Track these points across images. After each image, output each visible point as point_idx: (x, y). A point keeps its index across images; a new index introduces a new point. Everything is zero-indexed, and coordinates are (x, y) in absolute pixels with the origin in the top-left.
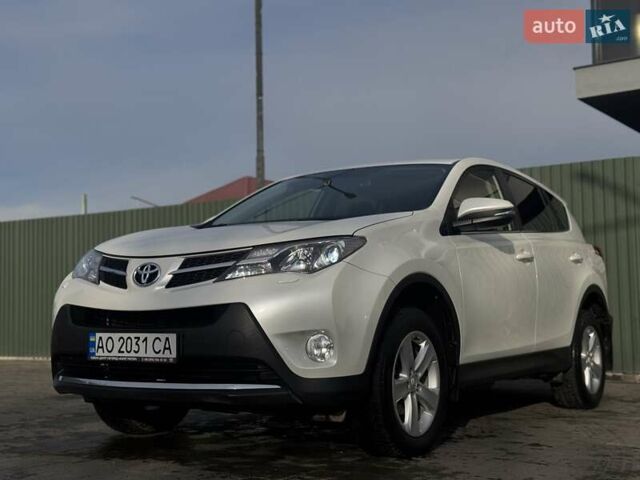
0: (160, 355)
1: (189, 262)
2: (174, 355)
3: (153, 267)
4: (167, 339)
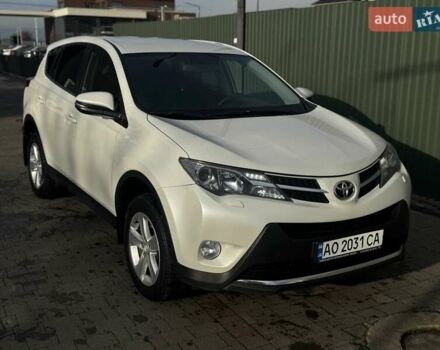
0: (371, 246)
2: (381, 243)
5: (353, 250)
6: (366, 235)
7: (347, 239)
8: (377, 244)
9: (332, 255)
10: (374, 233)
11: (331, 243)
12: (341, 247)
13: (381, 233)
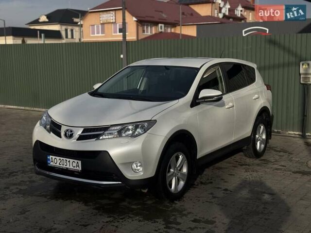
0: (75, 168)
1: (86, 130)
2: (80, 169)
3: (71, 131)
4: (78, 162)
5: (64, 166)
6: (71, 161)
7: (62, 158)
8: (78, 168)
9: (54, 164)
10: (76, 161)
11: (54, 157)
12: (59, 162)
13: (80, 162)
